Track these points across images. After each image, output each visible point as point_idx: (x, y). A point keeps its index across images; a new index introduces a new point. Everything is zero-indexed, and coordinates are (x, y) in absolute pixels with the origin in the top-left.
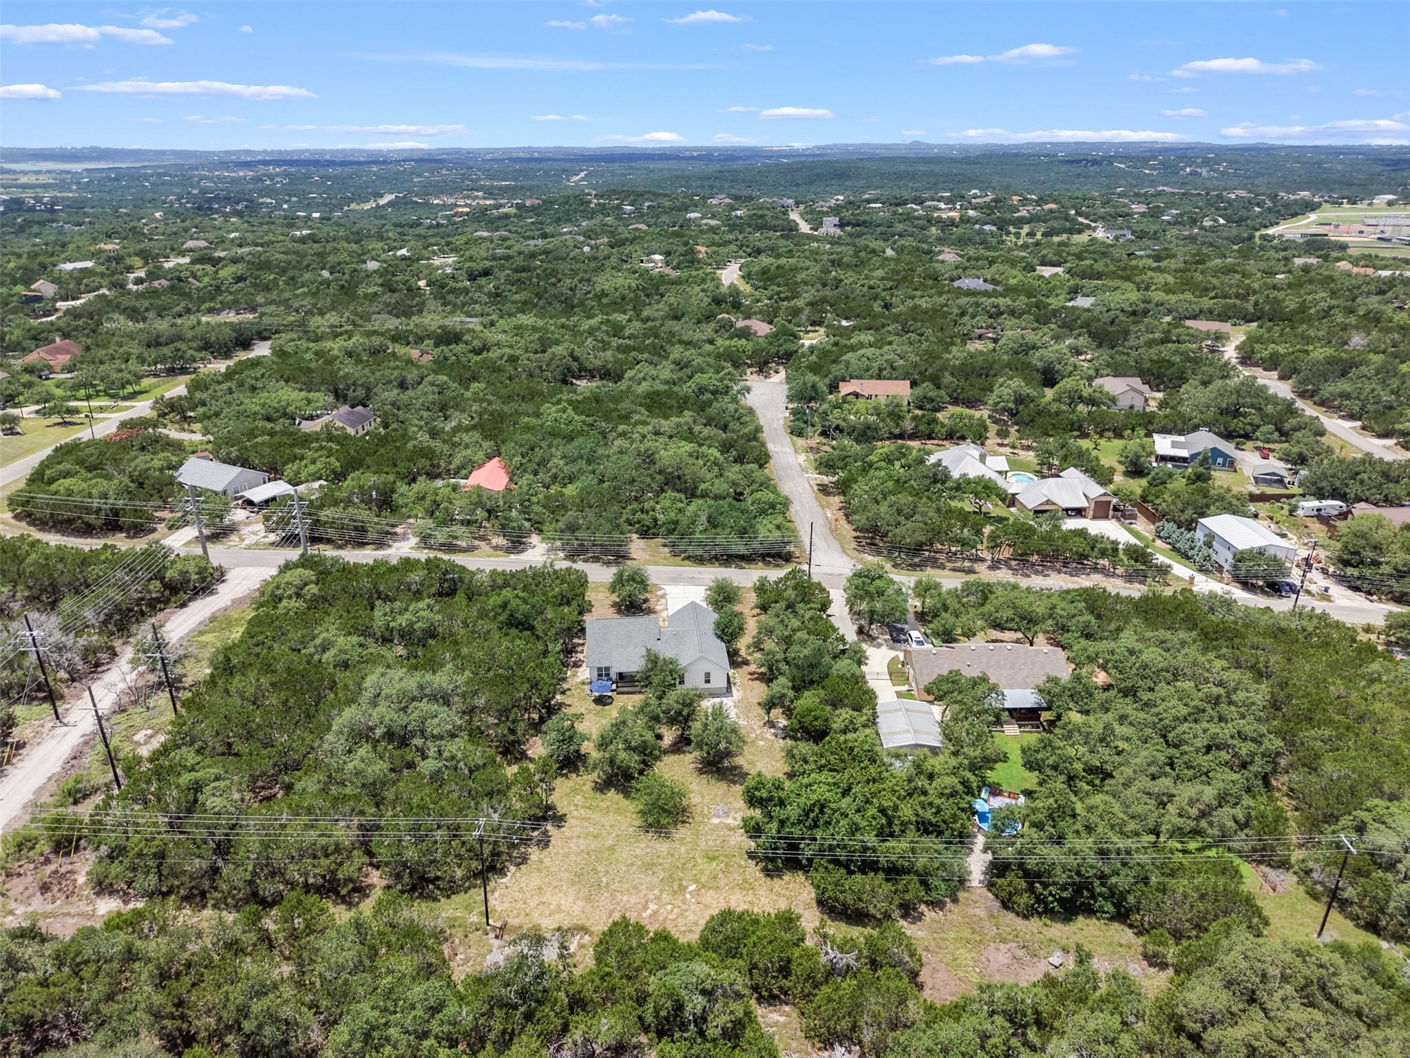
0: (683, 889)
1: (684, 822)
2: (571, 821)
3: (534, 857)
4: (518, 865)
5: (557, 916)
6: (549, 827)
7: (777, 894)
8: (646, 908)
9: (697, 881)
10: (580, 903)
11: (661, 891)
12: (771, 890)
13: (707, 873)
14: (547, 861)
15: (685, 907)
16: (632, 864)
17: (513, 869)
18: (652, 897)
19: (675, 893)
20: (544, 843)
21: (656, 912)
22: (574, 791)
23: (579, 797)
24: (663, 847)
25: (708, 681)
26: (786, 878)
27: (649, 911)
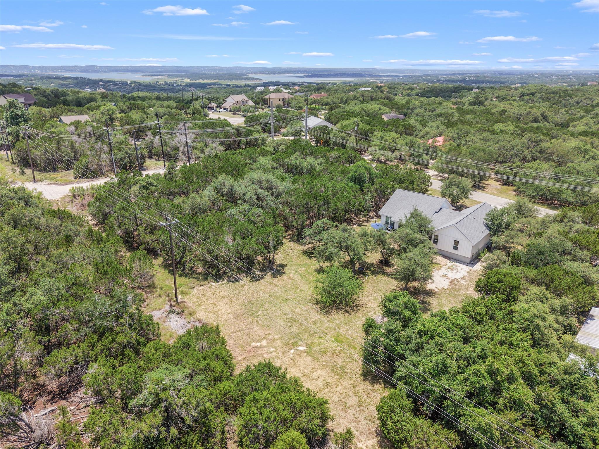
0: (295, 345)
1: (347, 312)
2: (284, 277)
3: (242, 283)
4: (229, 282)
5: (211, 315)
6: (269, 274)
7: (356, 393)
8: (260, 340)
9: (309, 346)
10: (231, 316)
11: (281, 338)
12: (354, 387)
13: (323, 346)
14: (246, 288)
15: (280, 355)
16: (285, 314)
17: (225, 281)
18: (271, 337)
19: (287, 344)
20: (256, 279)
21: (261, 347)
22: (305, 265)
23: (303, 269)
24: (316, 316)
25: (456, 248)
26: (377, 386)
27: (259, 344)
